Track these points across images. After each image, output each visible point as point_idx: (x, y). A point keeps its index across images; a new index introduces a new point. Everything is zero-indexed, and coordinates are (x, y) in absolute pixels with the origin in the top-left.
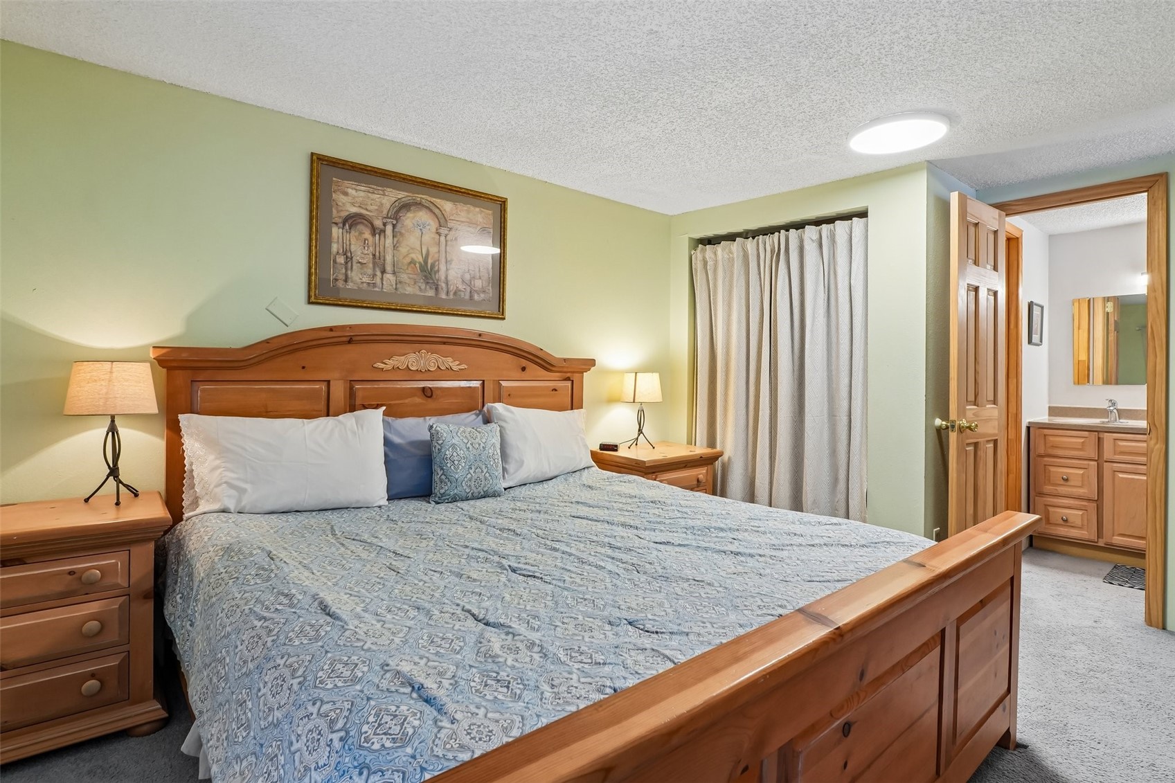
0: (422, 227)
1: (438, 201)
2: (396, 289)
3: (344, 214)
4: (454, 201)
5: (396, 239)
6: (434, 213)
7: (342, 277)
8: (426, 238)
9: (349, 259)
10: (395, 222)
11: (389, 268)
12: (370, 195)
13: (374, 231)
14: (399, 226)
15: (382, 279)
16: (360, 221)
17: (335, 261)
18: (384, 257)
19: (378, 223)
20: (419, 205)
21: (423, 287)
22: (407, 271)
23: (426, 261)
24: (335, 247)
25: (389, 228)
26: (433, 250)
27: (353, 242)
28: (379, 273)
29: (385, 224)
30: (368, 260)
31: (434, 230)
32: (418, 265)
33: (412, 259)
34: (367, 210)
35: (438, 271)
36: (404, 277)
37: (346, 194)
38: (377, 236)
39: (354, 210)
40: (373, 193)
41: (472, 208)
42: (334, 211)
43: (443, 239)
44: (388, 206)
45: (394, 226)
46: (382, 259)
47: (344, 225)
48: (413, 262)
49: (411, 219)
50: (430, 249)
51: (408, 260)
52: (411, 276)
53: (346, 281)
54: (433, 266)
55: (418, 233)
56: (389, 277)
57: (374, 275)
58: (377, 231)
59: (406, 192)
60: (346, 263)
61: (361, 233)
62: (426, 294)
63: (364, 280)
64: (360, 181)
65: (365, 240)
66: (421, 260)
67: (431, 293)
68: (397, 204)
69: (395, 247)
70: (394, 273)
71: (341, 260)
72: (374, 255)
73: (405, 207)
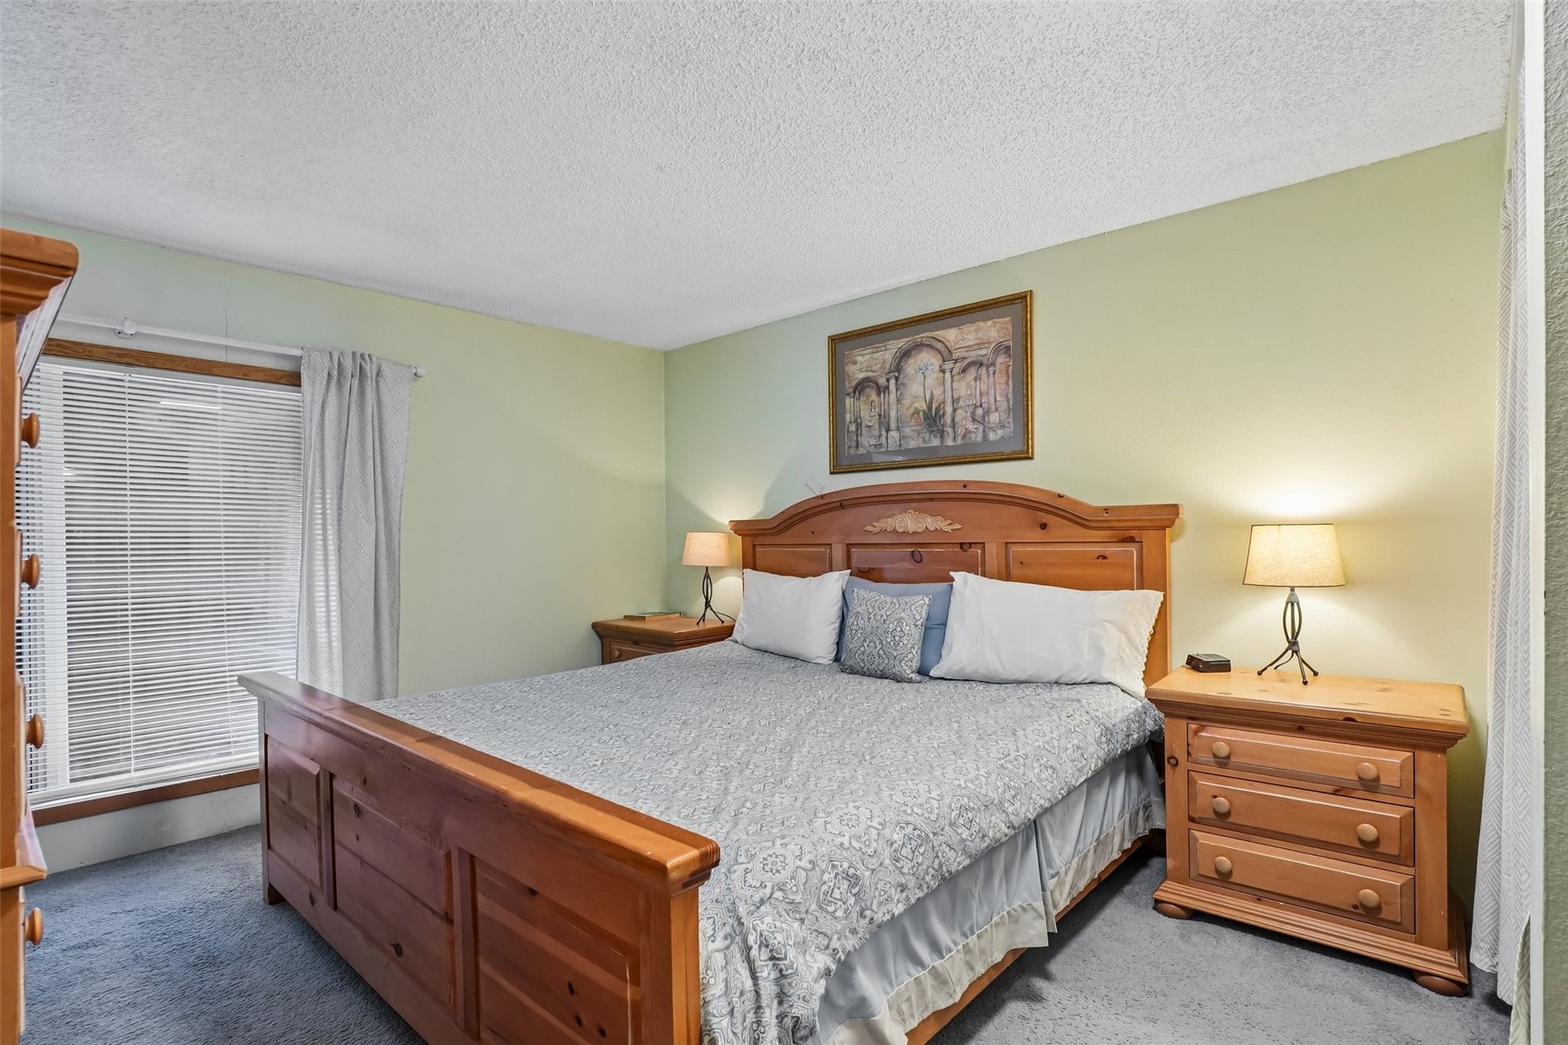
0: (923, 370)
1: (939, 334)
2: (900, 446)
3: (854, 383)
4: (958, 325)
5: (899, 392)
6: (937, 349)
7: (854, 444)
8: (930, 381)
9: (859, 426)
10: (897, 374)
11: (893, 425)
12: (874, 355)
13: (879, 390)
14: (902, 376)
15: (887, 438)
16: (866, 384)
17: (848, 431)
18: (889, 414)
19: (882, 381)
20: (919, 346)
21: (927, 438)
22: (911, 424)
23: (930, 408)
24: (848, 417)
25: (892, 382)
26: (938, 391)
27: (862, 408)
28: (884, 433)
29: (888, 381)
30: (874, 422)
31: (938, 368)
32: (921, 414)
33: (916, 408)
34: (872, 371)
35: (944, 414)
36: (908, 431)
37: (855, 363)
38: (882, 394)
39: (861, 376)
40: (877, 352)
41: (982, 324)
42: (847, 383)
43: (948, 375)
44: (890, 359)
45: (897, 379)
46: (887, 416)
47: (855, 393)
48: (916, 412)
49: (911, 367)
50: (934, 392)
51: (912, 410)
52: (914, 428)
53: (857, 447)
54: (938, 410)
55: (920, 377)
56: (894, 434)
57: (880, 436)
58: (882, 390)
59: (907, 337)
60: (857, 429)
61: (868, 396)
62: (930, 445)
63: (871, 443)
64: (864, 346)
65: (872, 401)
66: (925, 407)
67: (936, 442)
68: (898, 354)
69: (899, 401)
70: (898, 429)
71: (853, 428)
72: (880, 415)
73: (906, 354)
